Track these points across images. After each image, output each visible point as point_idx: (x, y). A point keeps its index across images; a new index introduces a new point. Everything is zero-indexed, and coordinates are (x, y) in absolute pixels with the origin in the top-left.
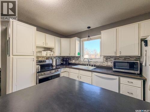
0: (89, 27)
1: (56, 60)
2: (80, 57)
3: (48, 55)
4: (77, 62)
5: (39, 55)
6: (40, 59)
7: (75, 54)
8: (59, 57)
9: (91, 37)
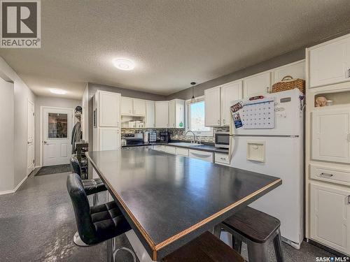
0: (193, 83)
1: (149, 134)
2: (184, 129)
3: (138, 127)
4: (181, 138)
5: (125, 126)
6: (127, 132)
7: (175, 124)
8: (154, 130)
9: (196, 98)
